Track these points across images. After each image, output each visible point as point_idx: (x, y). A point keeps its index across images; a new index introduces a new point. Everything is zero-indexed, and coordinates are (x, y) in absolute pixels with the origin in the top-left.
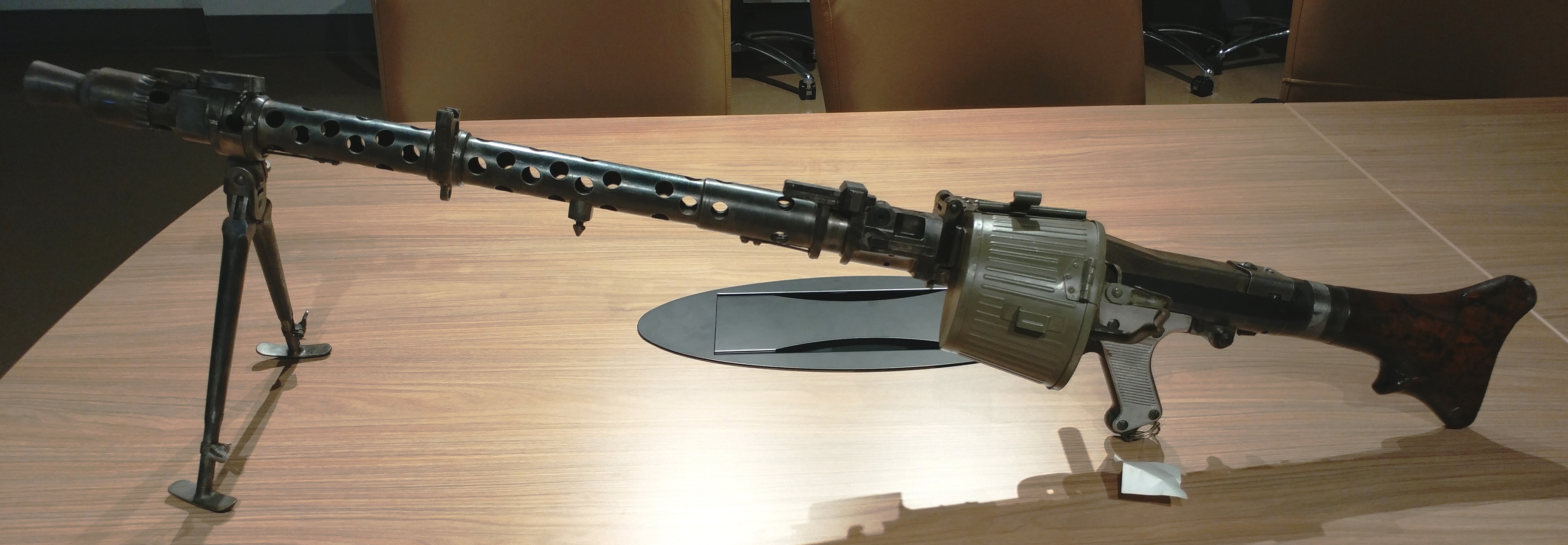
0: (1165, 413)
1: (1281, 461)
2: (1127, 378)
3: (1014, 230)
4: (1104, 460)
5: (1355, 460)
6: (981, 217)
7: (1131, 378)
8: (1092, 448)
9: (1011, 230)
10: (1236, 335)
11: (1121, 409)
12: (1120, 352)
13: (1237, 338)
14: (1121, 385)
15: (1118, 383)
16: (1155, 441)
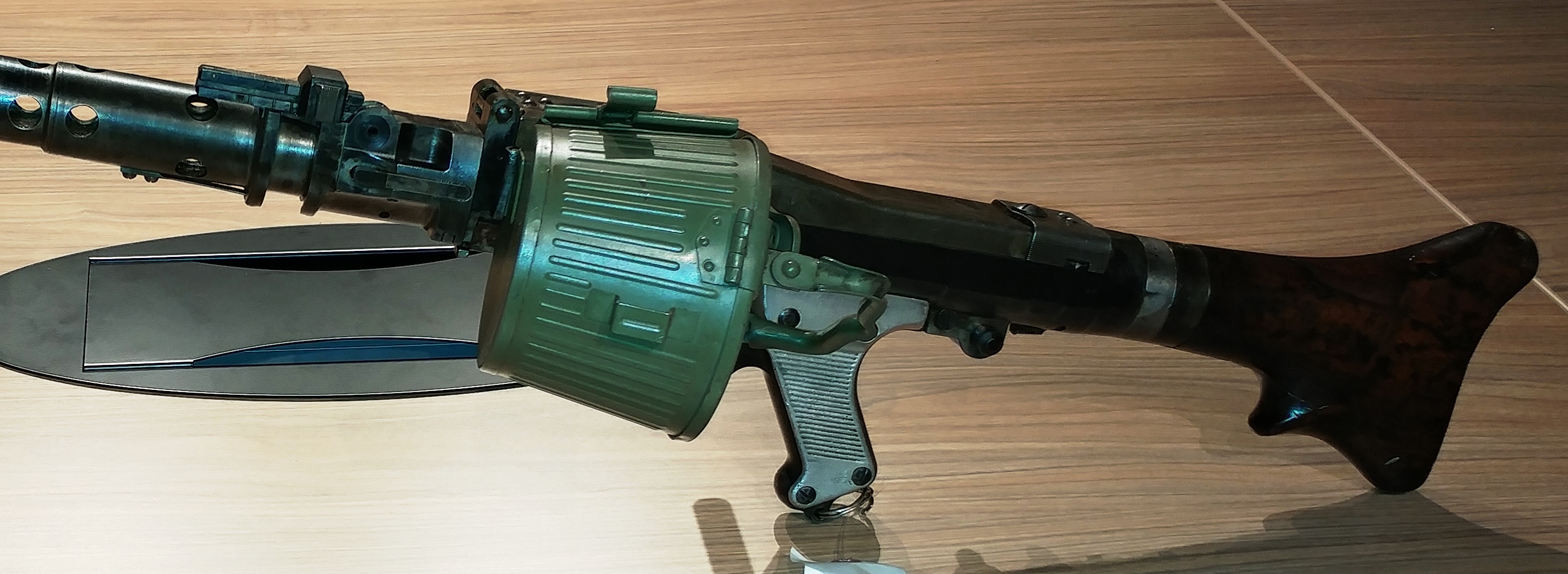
0: (882, 471)
1: (1088, 557)
2: (814, 411)
3: (607, 158)
4: (774, 558)
5: (1218, 553)
6: (550, 134)
7: (822, 412)
8: (750, 536)
9: (602, 157)
10: (1009, 333)
11: (804, 467)
12: (801, 366)
13: (1011, 339)
14: (804, 425)
15: (798, 422)
16: (864, 522)
